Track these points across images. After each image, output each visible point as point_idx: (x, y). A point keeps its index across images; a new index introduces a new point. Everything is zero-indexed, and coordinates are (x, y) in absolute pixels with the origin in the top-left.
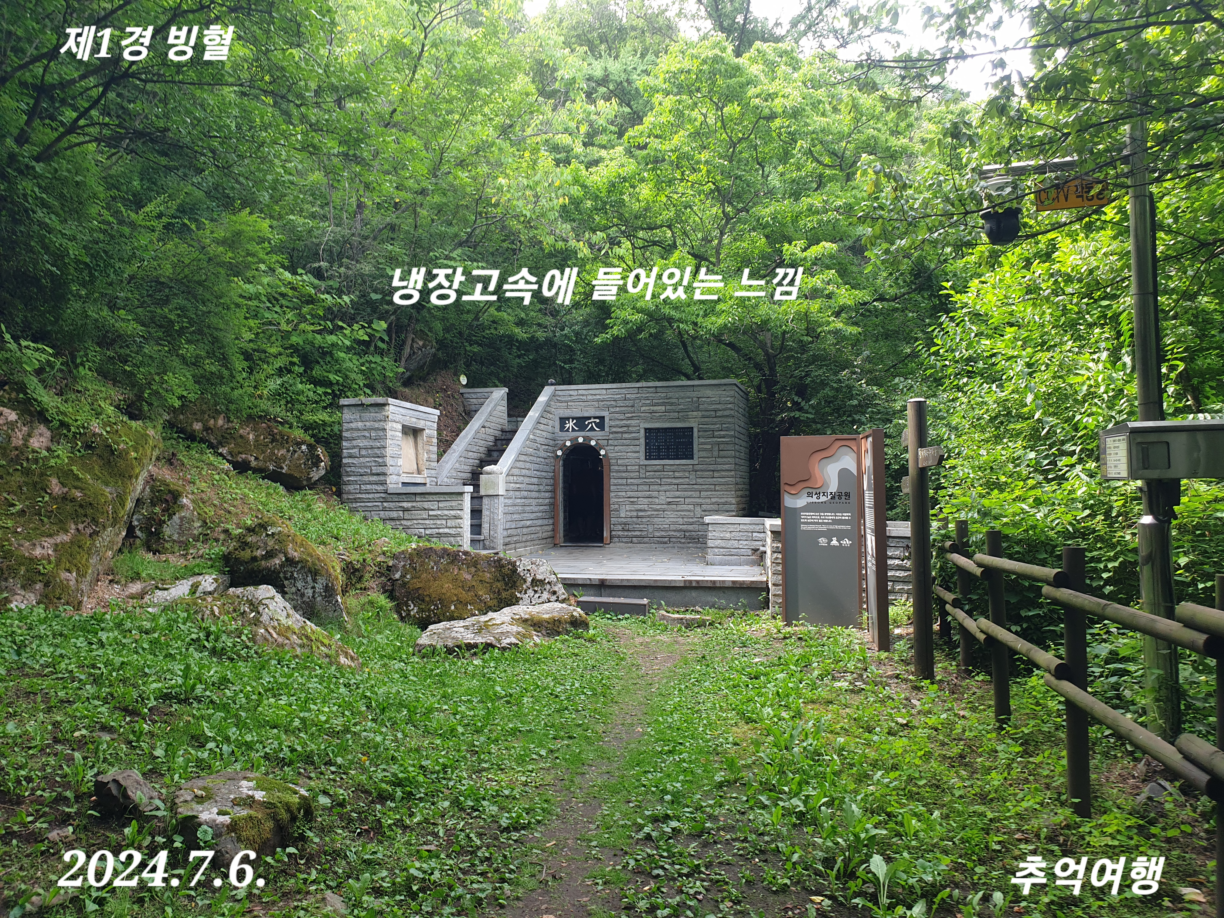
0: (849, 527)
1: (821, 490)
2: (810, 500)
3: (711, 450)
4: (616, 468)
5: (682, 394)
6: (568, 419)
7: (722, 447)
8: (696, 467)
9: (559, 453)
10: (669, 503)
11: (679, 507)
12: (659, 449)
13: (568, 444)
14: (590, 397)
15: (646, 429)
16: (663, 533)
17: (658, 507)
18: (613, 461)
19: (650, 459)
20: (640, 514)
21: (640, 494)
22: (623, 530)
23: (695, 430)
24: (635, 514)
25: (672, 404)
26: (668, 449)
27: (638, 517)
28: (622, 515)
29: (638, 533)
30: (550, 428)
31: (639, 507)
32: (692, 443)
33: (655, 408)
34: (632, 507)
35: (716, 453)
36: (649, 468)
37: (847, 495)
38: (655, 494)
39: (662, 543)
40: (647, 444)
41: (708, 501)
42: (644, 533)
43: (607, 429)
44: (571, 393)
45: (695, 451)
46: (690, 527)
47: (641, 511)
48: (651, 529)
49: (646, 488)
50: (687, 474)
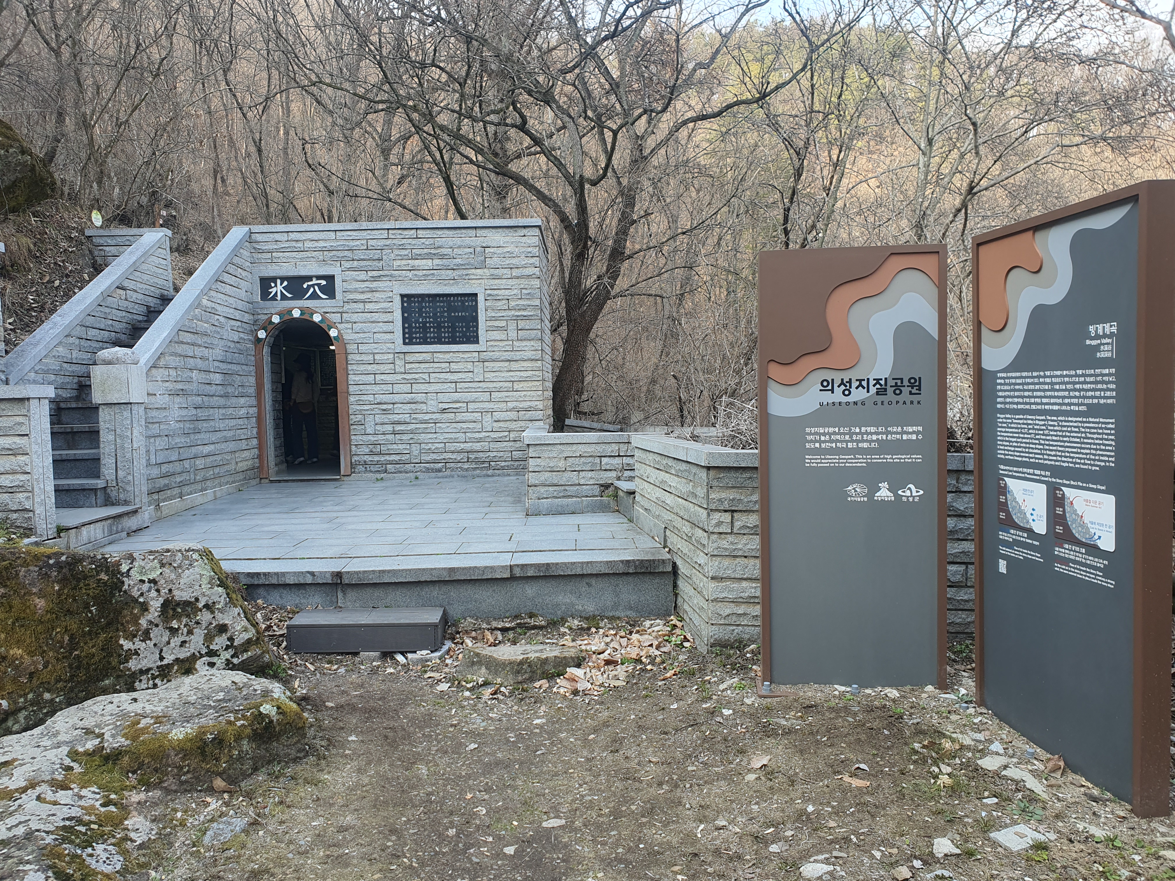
0: (918, 458)
1: (854, 375)
2: (828, 397)
3: (504, 329)
4: (358, 357)
5: (458, 241)
6: (274, 279)
7: (522, 324)
8: (483, 355)
9: (262, 334)
10: (444, 411)
11: (459, 417)
12: (424, 328)
13: (276, 319)
14: (308, 244)
15: (402, 296)
16: (435, 456)
17: (427, 417)
18: (351, 348)
19: (411, 343)
20: (398, 428)
21: (397, 398)
22: (372, 453)
23: (481, 298)
24: (389, 428)
25: (442, 257)
26: (439, 327)
27: (394, 433)
28: (369, 431)
29: (396, 458)
30: (242, 294)
31: (396, 418)
32: (475, 319)
33: (417, 263)
34: (385, 418)
35: (513, 334)
36: (409, 358)
37: (916, 384)
38: (420, 397)
39: (433, 470)
40: (404, 320)
41: (503, 405)
42: (405, 458)
43: (338, 294)
44: (277, 237)
45: (481, 332)
46: (477, 446)
47: (399, 423)
48: (415, 452)
49: (407, 388)
50: (470, 366)
